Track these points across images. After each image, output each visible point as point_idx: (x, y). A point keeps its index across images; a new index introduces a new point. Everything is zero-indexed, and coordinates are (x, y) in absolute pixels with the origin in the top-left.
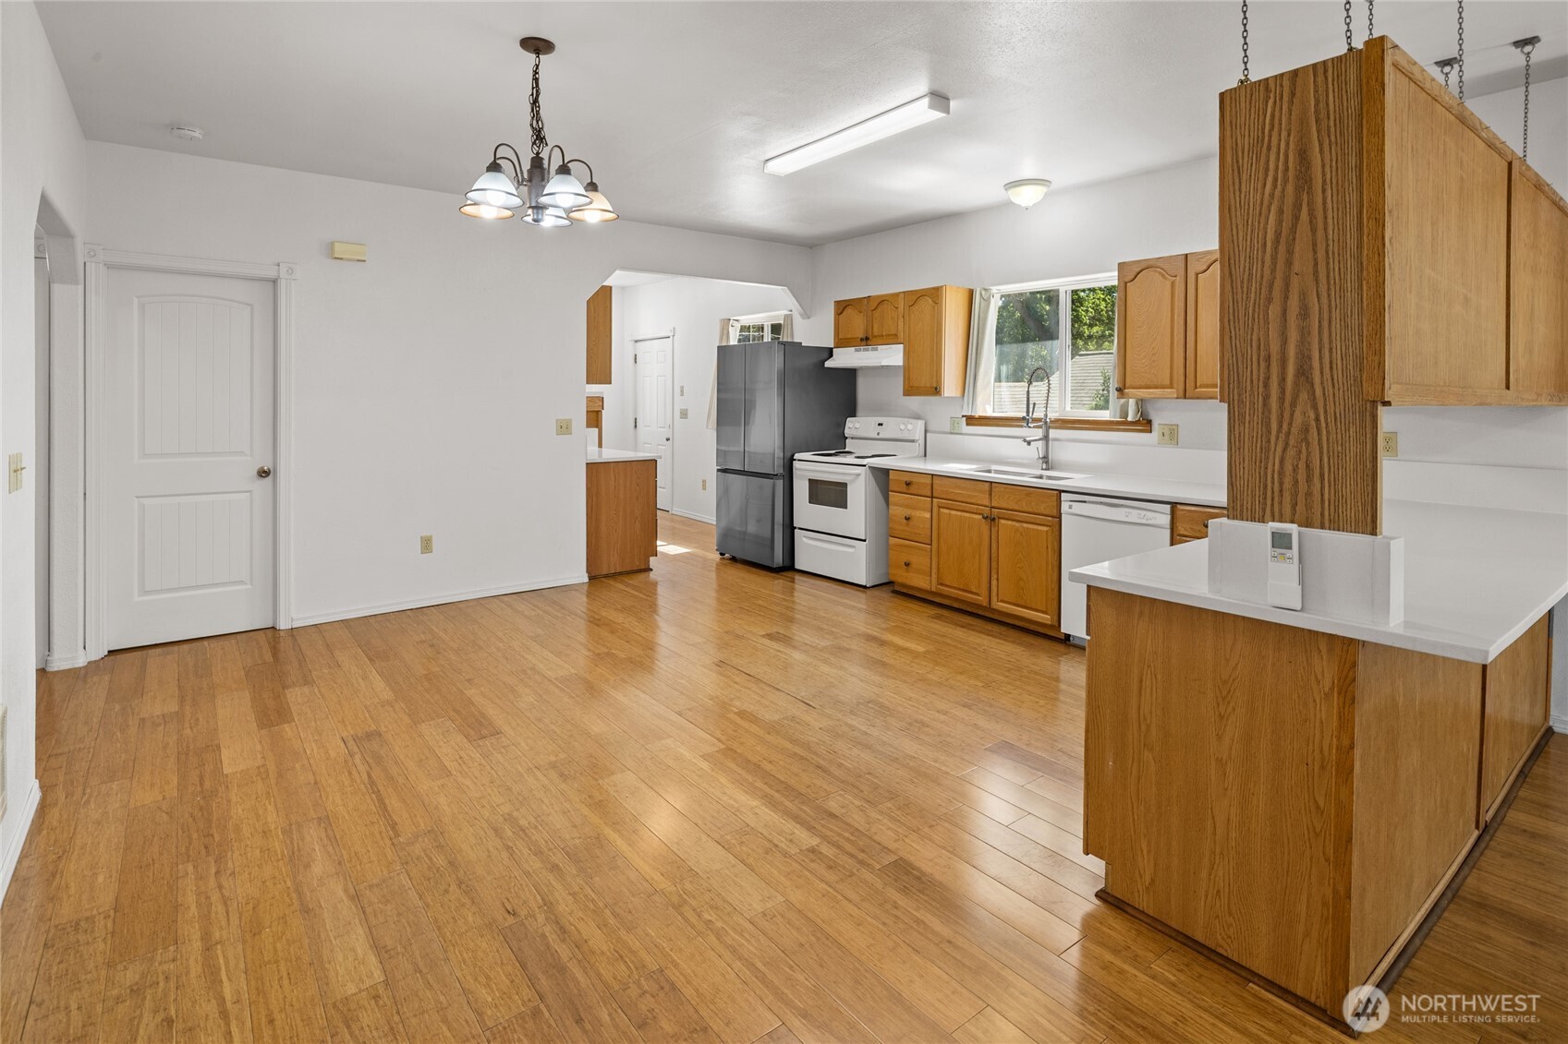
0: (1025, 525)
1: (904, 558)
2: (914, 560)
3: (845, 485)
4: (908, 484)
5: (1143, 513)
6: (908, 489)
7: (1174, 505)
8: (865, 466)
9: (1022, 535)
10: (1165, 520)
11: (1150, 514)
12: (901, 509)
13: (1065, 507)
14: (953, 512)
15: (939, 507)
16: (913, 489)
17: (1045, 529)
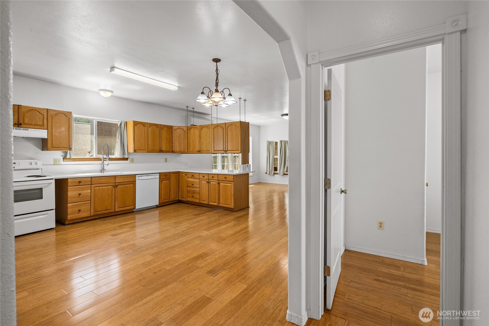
0: (126, 185)
1: (77, 209)
2: (82, 208)
3: (41, 189)
4: (80, 182)
5: (154, 176)
6: (79, 184)
7: (160, 173)
8: (53, 179)
9: (125, 188)
10: (158, 177)
11: (155, 176)
12: (76, 192)
13: (137, 178)
14: (100, 188)
15: (94, 187)
16: (81, 184)
17: (132, 185)
